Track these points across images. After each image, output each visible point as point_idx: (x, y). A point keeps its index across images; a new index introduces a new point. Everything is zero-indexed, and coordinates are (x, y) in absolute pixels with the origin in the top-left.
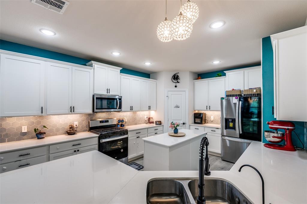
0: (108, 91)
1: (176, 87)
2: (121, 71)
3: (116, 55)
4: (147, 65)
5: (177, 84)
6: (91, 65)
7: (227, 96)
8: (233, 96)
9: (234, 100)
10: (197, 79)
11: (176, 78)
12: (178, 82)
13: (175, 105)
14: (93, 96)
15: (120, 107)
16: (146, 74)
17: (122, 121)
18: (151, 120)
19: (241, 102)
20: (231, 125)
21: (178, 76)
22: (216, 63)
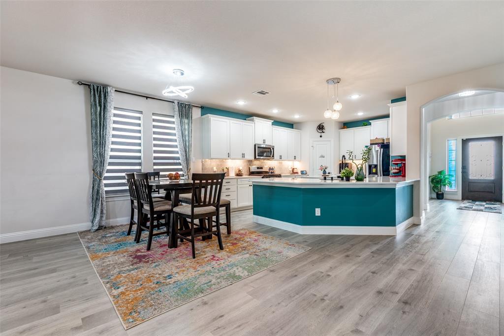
0: (264, 141)
1: (321, 136)
2: (273, 124)
3: (275, 112)
4: (296, 117)
5: (322, 134)
6: (253, 120)
7: (371, 144)
8: (376, 144)
9: (377, 148)
10: (343, 128)
11: (321, 128)
12: (323, 132)
13: (321, 155)
14: (255, 145)
15: (273, 156)
16: (290, 125)
17: (272, 169)
18: (295, 171)
19: (382, 149)
20: (374, 170)
21: (323, 126)
22: (360, 115)
